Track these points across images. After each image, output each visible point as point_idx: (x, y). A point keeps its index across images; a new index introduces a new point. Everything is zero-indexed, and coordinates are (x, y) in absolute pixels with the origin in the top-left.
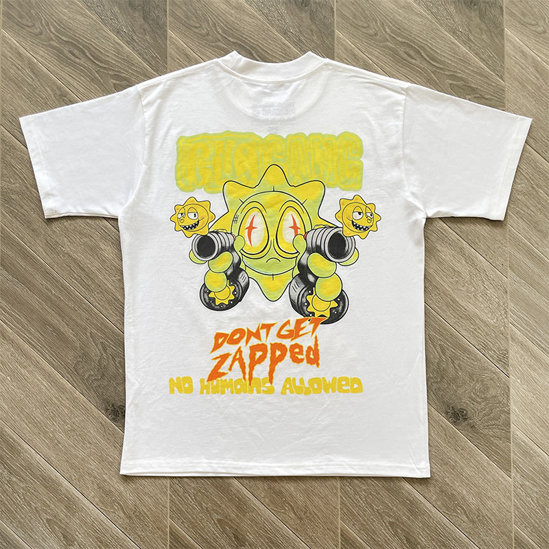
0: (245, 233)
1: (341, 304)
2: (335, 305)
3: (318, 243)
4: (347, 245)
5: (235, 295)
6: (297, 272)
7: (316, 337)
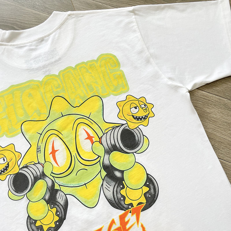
0: (50, 158)
1: (152, 187)
2: (146, 189)
3: (113, 143)
4: (136, 136)
5: (58, 215)
6: (104, 173)
7: (142, 226)
